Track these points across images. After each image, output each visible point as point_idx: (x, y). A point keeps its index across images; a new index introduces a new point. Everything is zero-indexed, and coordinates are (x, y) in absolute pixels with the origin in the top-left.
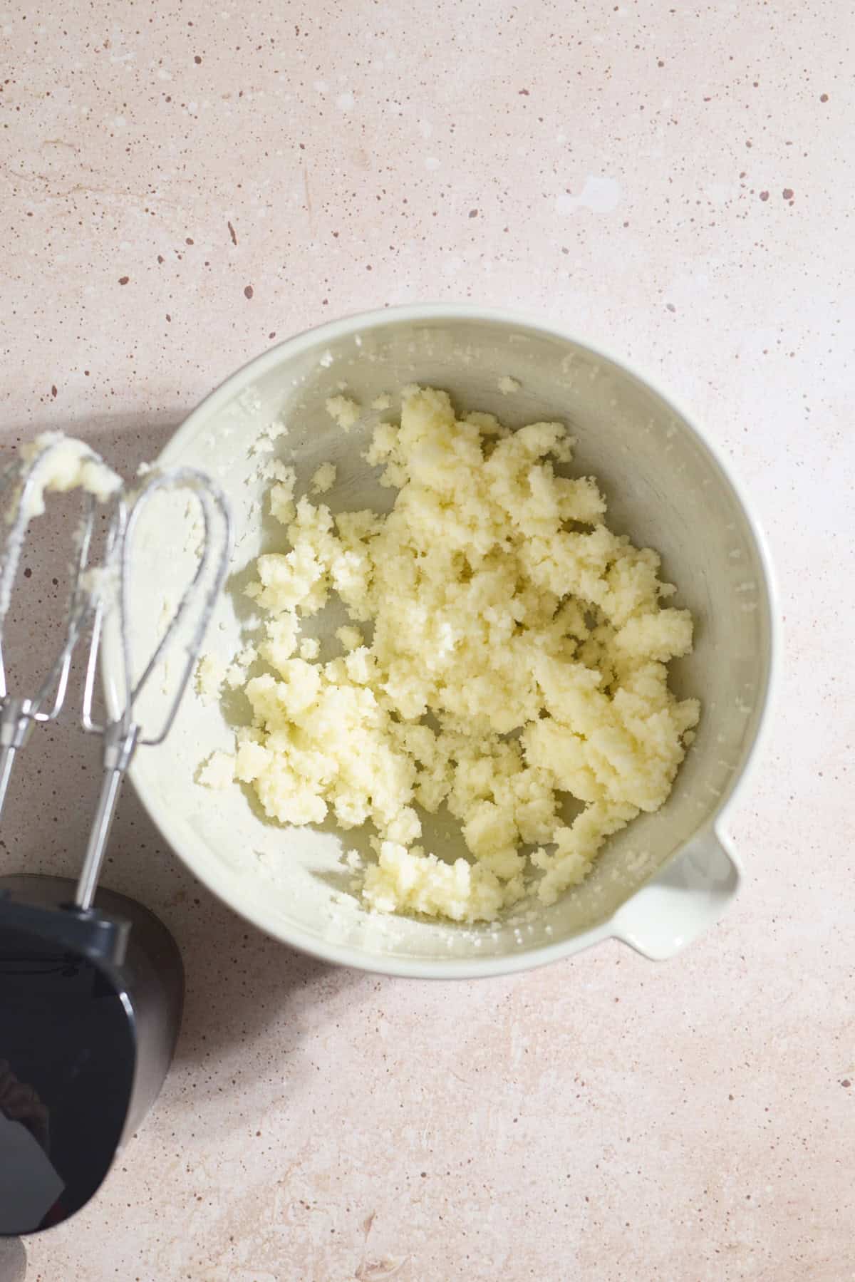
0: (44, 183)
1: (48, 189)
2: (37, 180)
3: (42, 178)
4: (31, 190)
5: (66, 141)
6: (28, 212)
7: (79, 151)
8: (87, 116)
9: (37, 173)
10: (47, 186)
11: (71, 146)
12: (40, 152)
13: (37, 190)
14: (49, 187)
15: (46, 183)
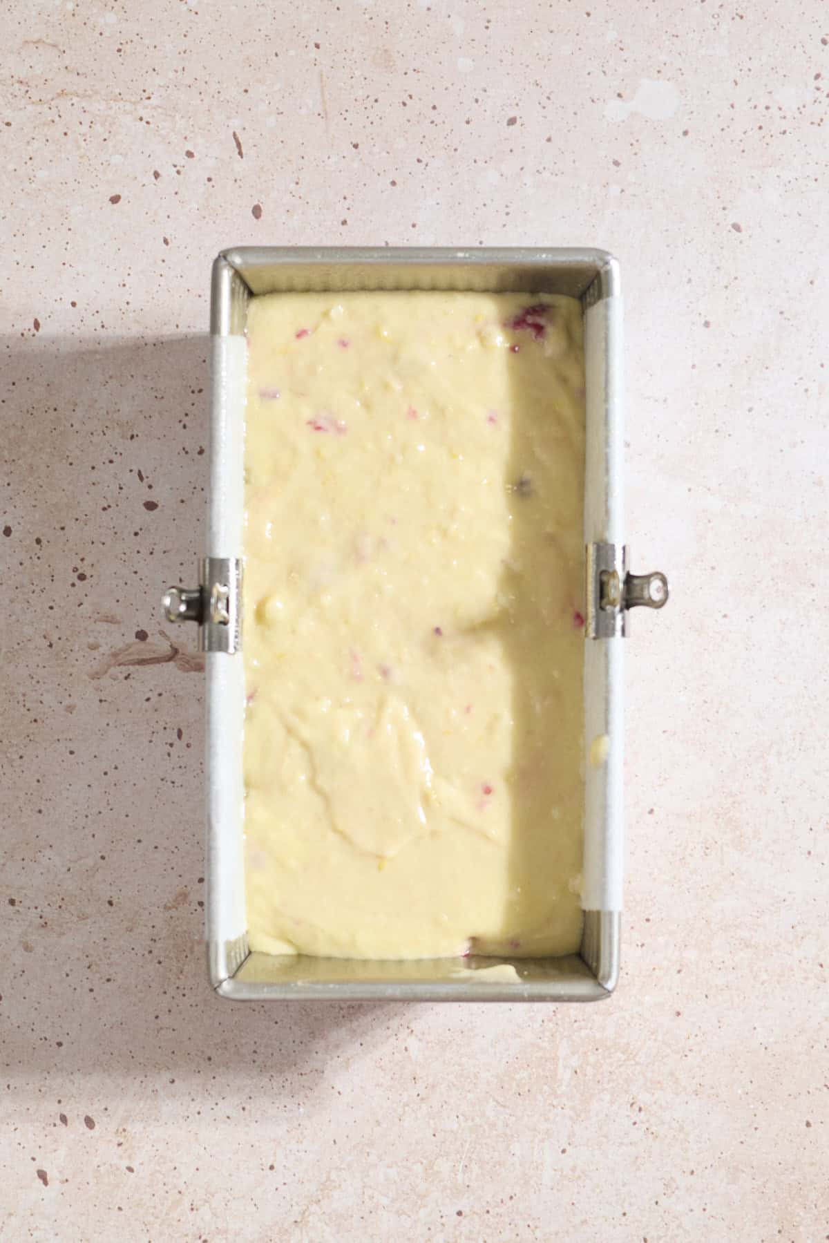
0: (24, 88)
1: (28, 95)
2: (17, 85)
3: (21, 82)
4: (10, 97)
5: (48, 41)
6: (6, 121)
7: (64, 52)
8: (72, 12)
9: (16, 78)
10: (27, 91)
11: (55, 46)
12: (19, 53)
13: (16, 96)
14: (29, 92)
15: (27, 88)
